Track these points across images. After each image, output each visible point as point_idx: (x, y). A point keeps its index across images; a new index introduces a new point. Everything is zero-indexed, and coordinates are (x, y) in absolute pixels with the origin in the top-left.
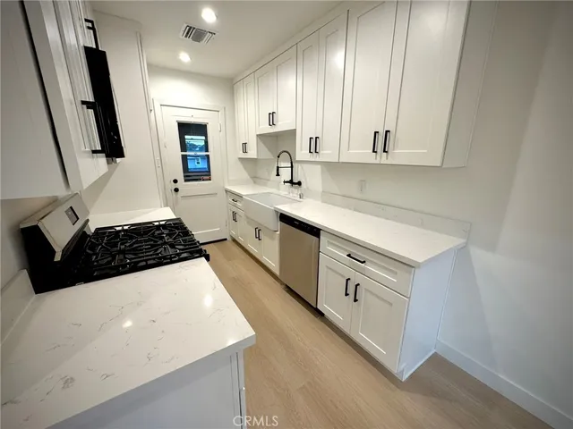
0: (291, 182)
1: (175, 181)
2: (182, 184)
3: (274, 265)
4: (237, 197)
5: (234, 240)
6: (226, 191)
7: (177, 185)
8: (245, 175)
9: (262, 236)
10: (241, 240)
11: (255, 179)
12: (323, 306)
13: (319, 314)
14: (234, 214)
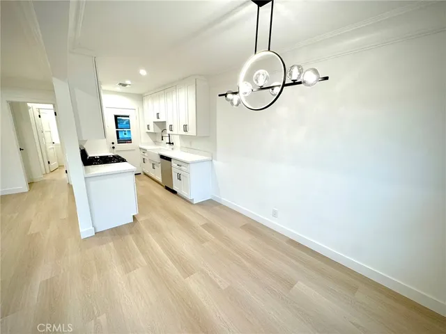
0: (170, 143)
1: (113, 143)
2: (116, 144)
3: (159, 179)
4: (144, 151)
5: (145, 174)
6: (140, 148)
7: (114, 145)
8: (150, 141)
9: (155, 167)
10: (147, 172)
11: (155, 142)
12: (175, 188)
13: (174, 192)
14: (144, 159)
